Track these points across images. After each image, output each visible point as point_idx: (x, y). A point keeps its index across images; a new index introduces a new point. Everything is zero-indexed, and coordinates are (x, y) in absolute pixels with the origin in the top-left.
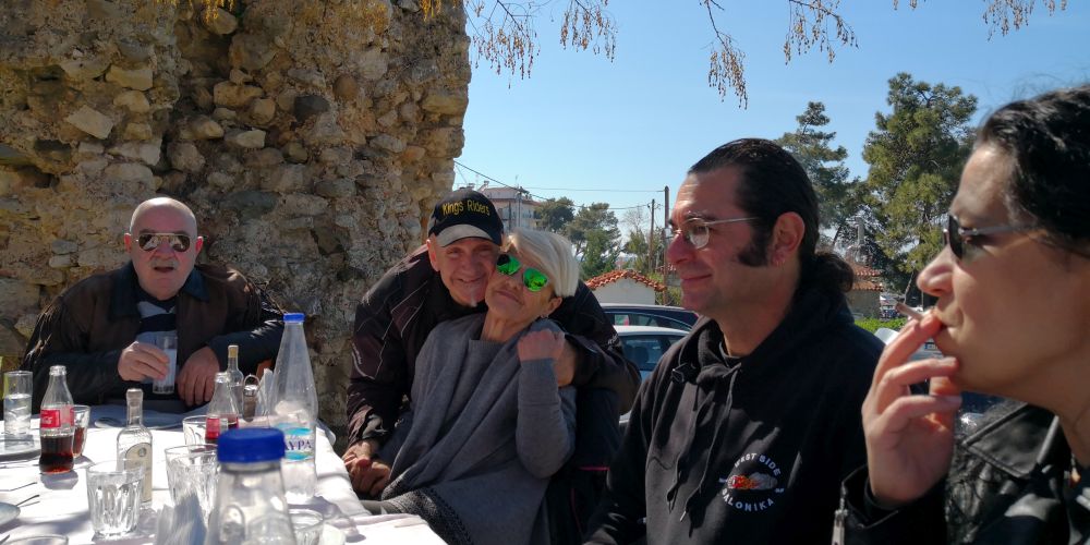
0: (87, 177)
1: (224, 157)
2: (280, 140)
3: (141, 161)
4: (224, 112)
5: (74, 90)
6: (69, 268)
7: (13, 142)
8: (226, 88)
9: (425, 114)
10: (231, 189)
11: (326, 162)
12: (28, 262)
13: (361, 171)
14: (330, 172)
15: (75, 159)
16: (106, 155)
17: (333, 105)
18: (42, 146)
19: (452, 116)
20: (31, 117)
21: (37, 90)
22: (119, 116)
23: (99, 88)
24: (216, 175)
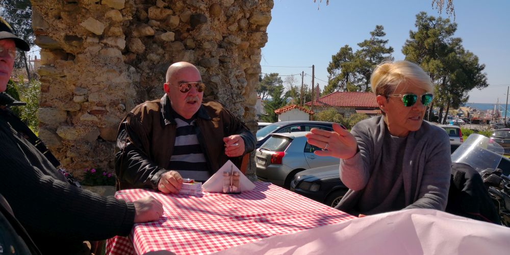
0: (91, 55)
1: (154, 46)
2: (181, 37)
3: (117, 47)
4: (154, 22)
5: (85, 8)
6: (83, 102)
7: (54, 36)
8: (155, 10)
9: (250, 25)
10: (158, 63)
11: (206, 49)
12: (61, 99)
13: (221, 54)
14: (207, 54)
15: (85, 46)
16: (100, 44)
17: (209, 19)
18: (68, 38)
19: (262, 26)
20: (62, 23)
21: (67, 9)
22: (107, 23)
23: (98, 8)
24: (151, 55)
